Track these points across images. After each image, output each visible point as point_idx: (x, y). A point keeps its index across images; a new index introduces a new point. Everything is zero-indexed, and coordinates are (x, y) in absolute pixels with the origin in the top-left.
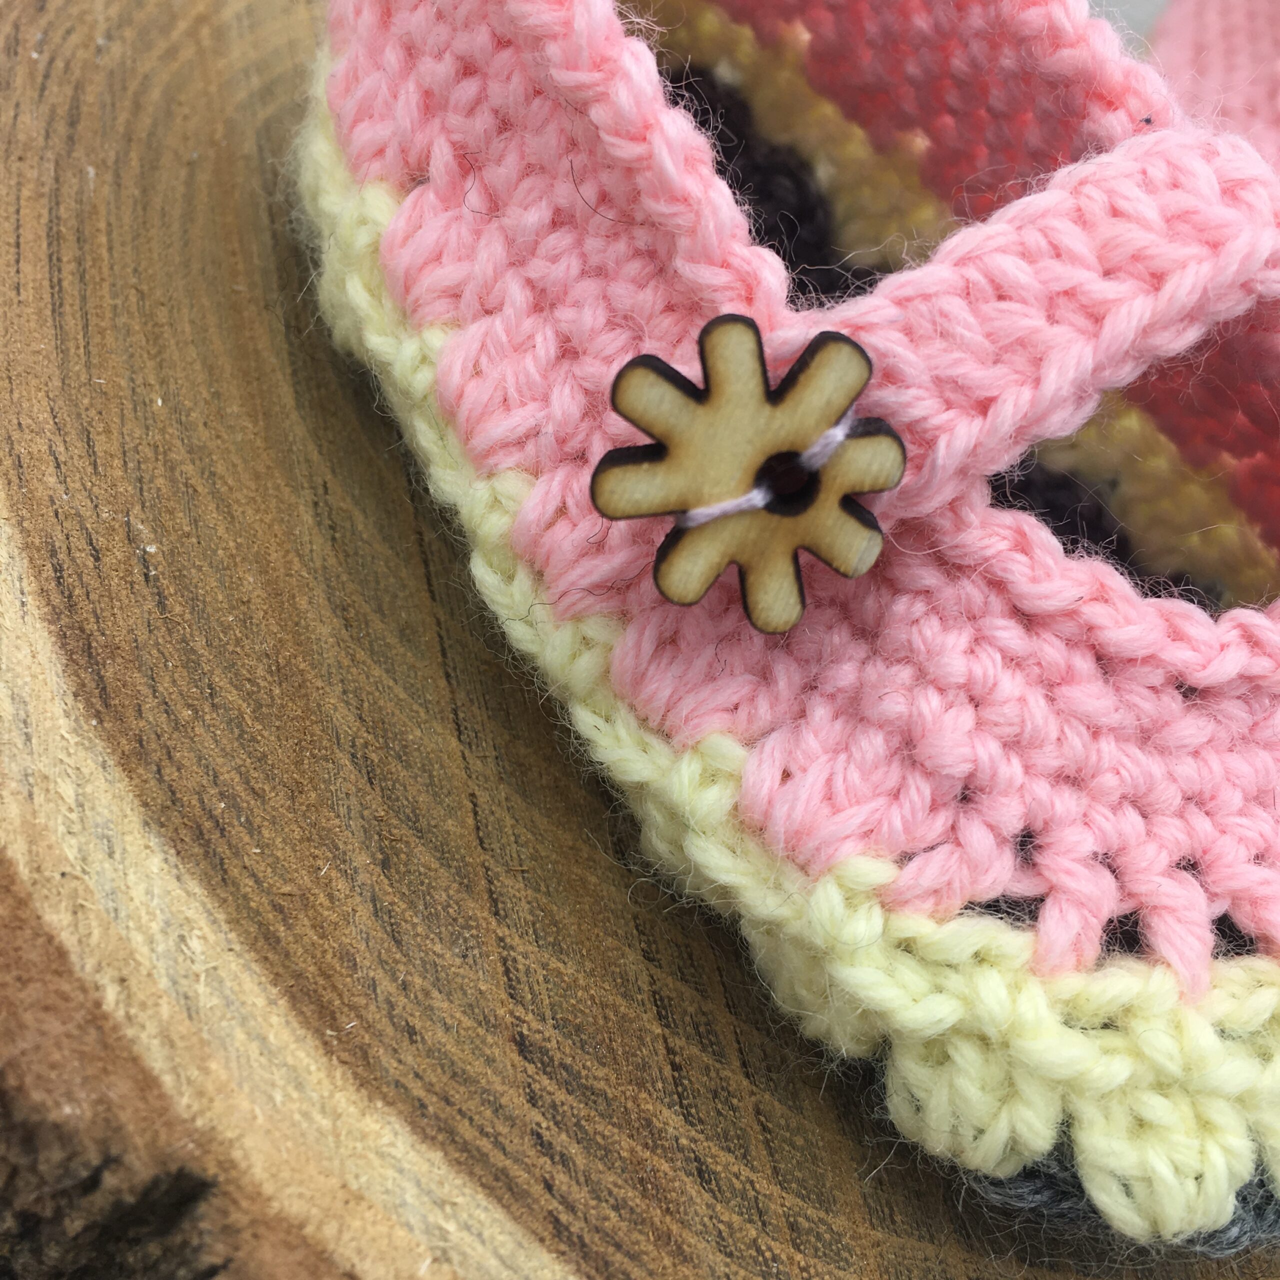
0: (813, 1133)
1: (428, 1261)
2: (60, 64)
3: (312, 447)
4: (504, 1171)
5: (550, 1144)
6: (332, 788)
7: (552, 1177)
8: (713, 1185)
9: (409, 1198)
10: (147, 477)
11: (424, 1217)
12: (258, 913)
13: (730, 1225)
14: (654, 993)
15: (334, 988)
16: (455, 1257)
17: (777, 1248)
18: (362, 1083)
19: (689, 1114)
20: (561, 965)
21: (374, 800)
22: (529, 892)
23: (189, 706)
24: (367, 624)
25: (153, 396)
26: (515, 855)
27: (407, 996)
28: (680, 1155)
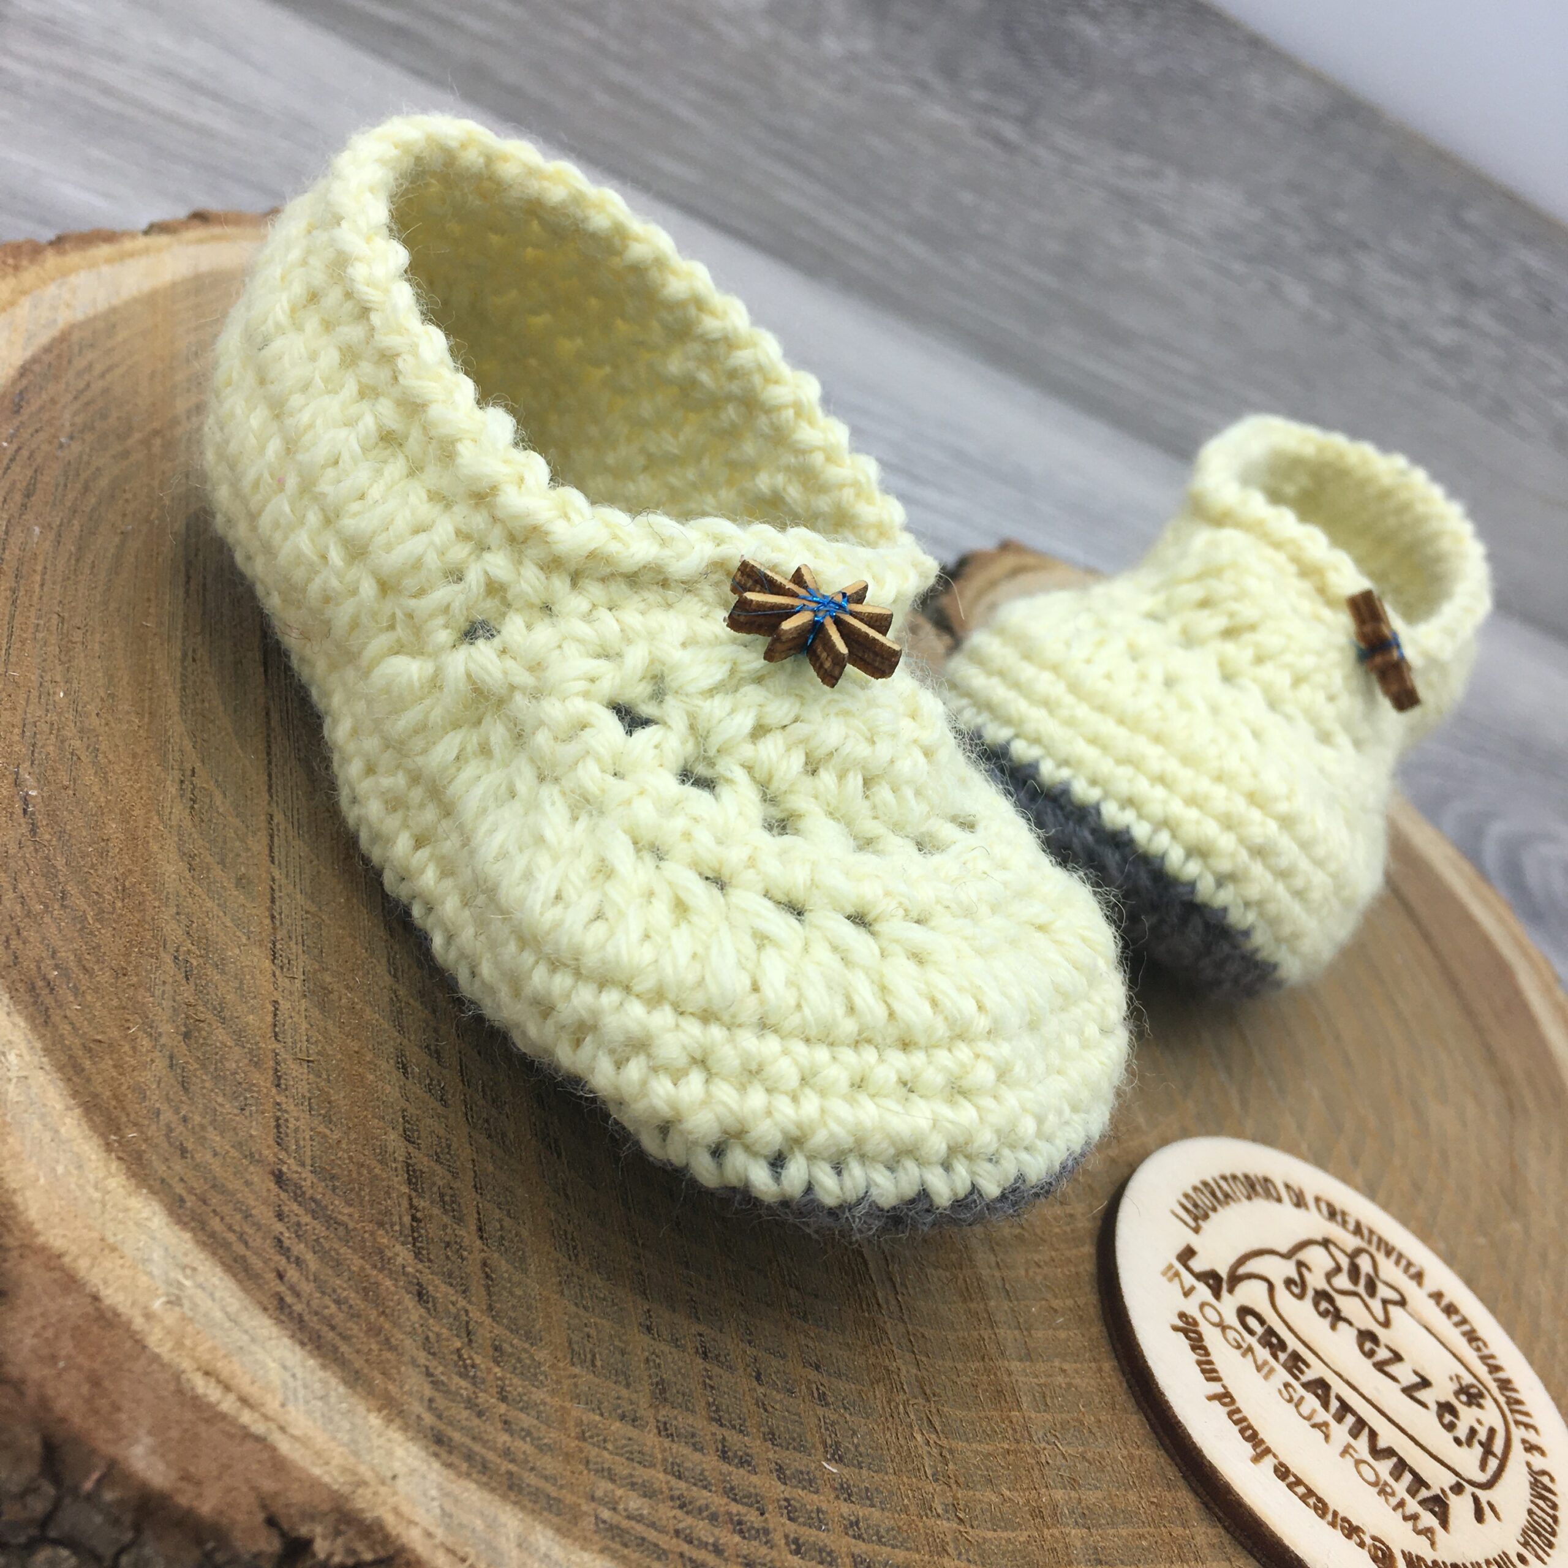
0: (533, 1290)
1: (164, 1299)
2: (25, 453)
3: (188, 744)
4: (244, 1258)
5: (288, 1249)
6: (152, 976)
7: (285, 1271)
8: (430, 1305)
9: (155, 1256)
10: (40, 744)
11: (166, 1274)
12: (70, 1049)
13: (438, 1335)
14: (408, 1165)
15: (123, 1109)
16: (186, 1303)
17: (478, 1360)
18: (132, 1174)
19: (420, 1253)
20: (328, 1132)
21: (187, 993)
22: (311, 1076)
23: (42, 903)
24: (208, 871)
25: (57, 690)
26: (304, 1049)
27: (186, 1127)
28: (403, 1278)
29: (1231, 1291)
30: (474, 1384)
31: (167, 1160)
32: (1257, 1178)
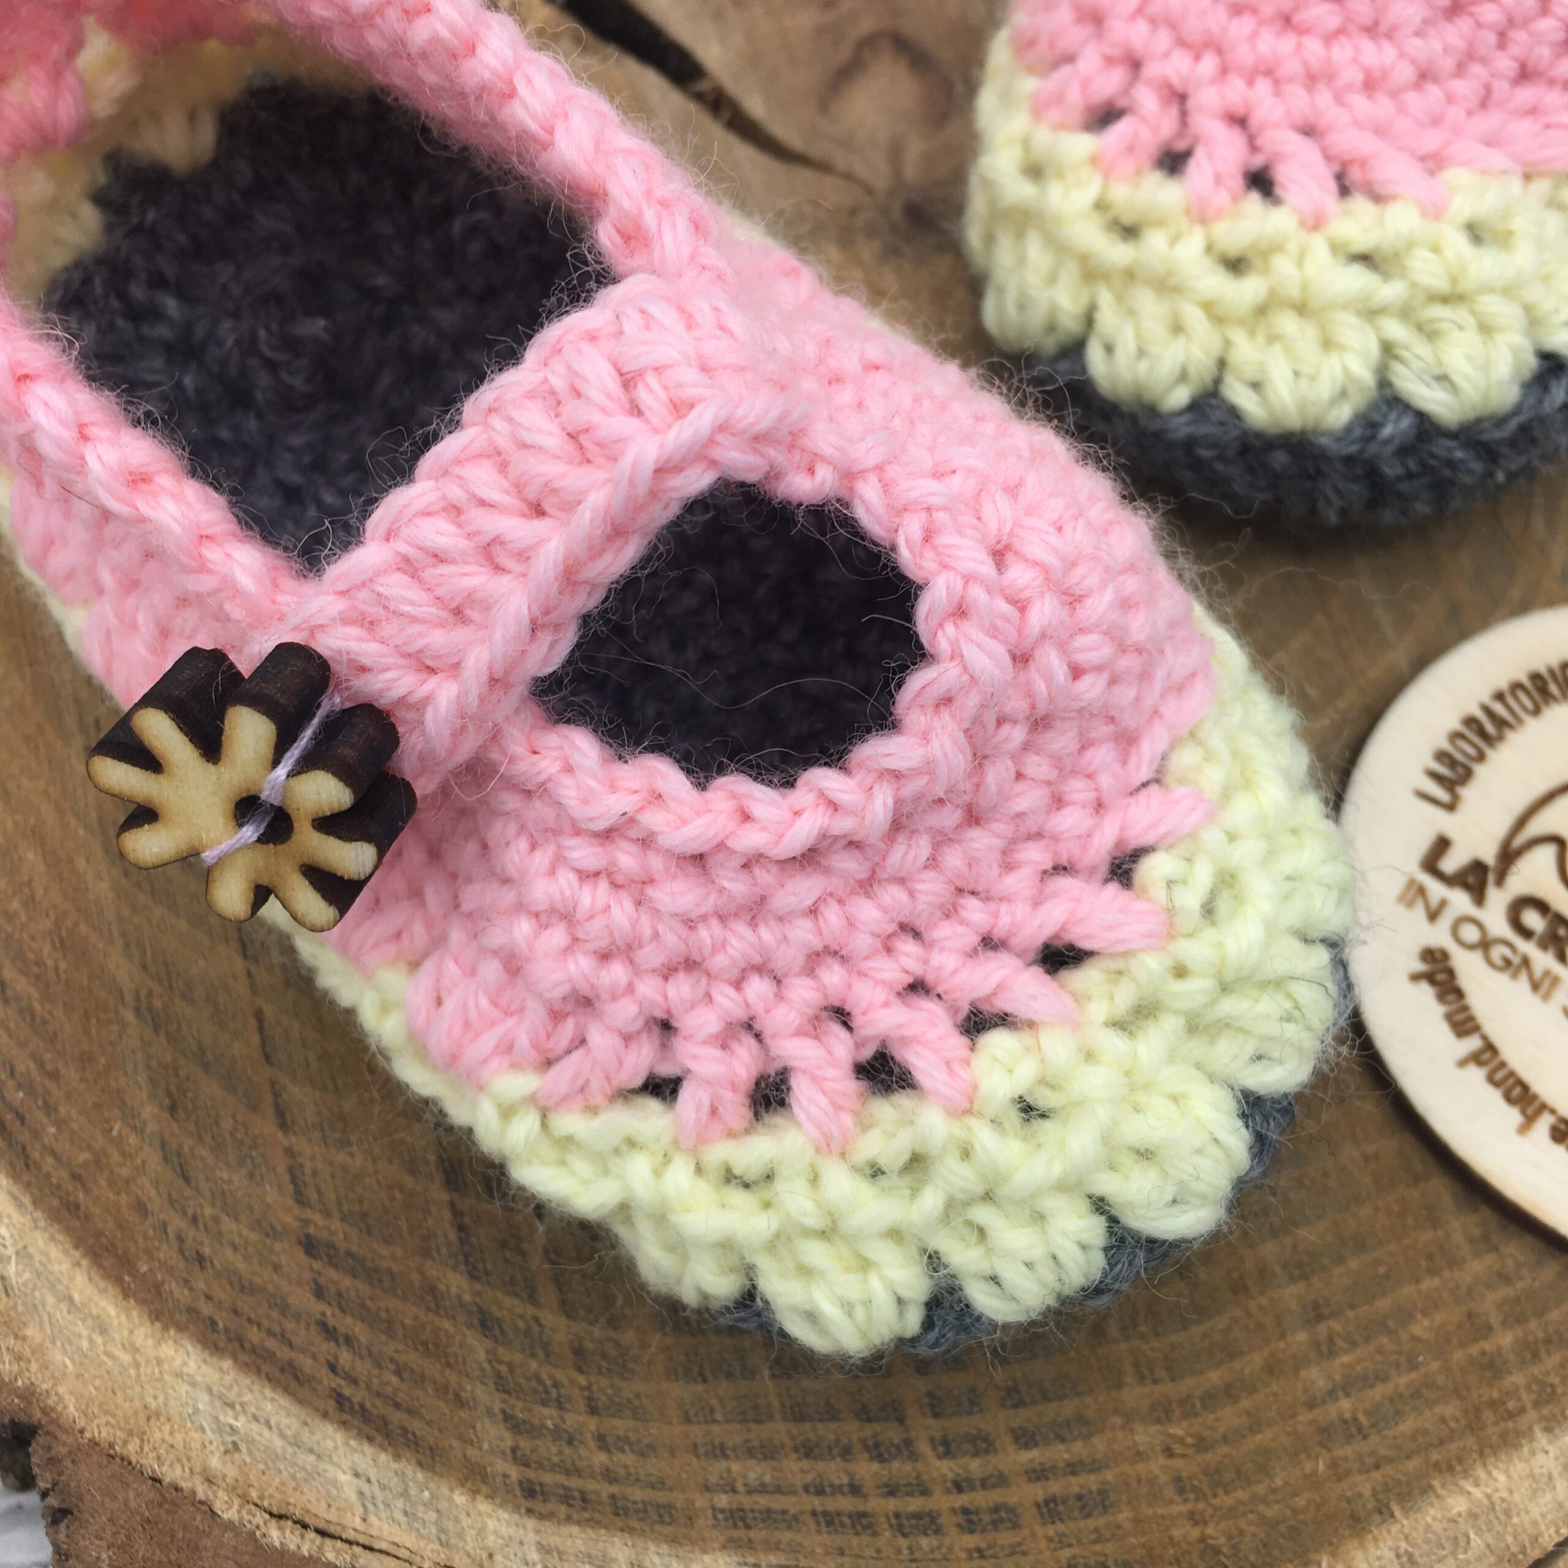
1: (220, 1454)
4: (291, 1364)
5: (335, 1329)
6: (119, 1048)
7: (336, 1358)
8: (496, 1332)
9: (202, 1406)
11: (216, 1419)
15: (129, 1237)
16: (244, 1446)
18: (156, 1317)
19: (474, 1270)
28: (461, 1311)
29: (1500, 881)
30: (559, 1407)
31: (186, 1281)
32: (1551, 671)
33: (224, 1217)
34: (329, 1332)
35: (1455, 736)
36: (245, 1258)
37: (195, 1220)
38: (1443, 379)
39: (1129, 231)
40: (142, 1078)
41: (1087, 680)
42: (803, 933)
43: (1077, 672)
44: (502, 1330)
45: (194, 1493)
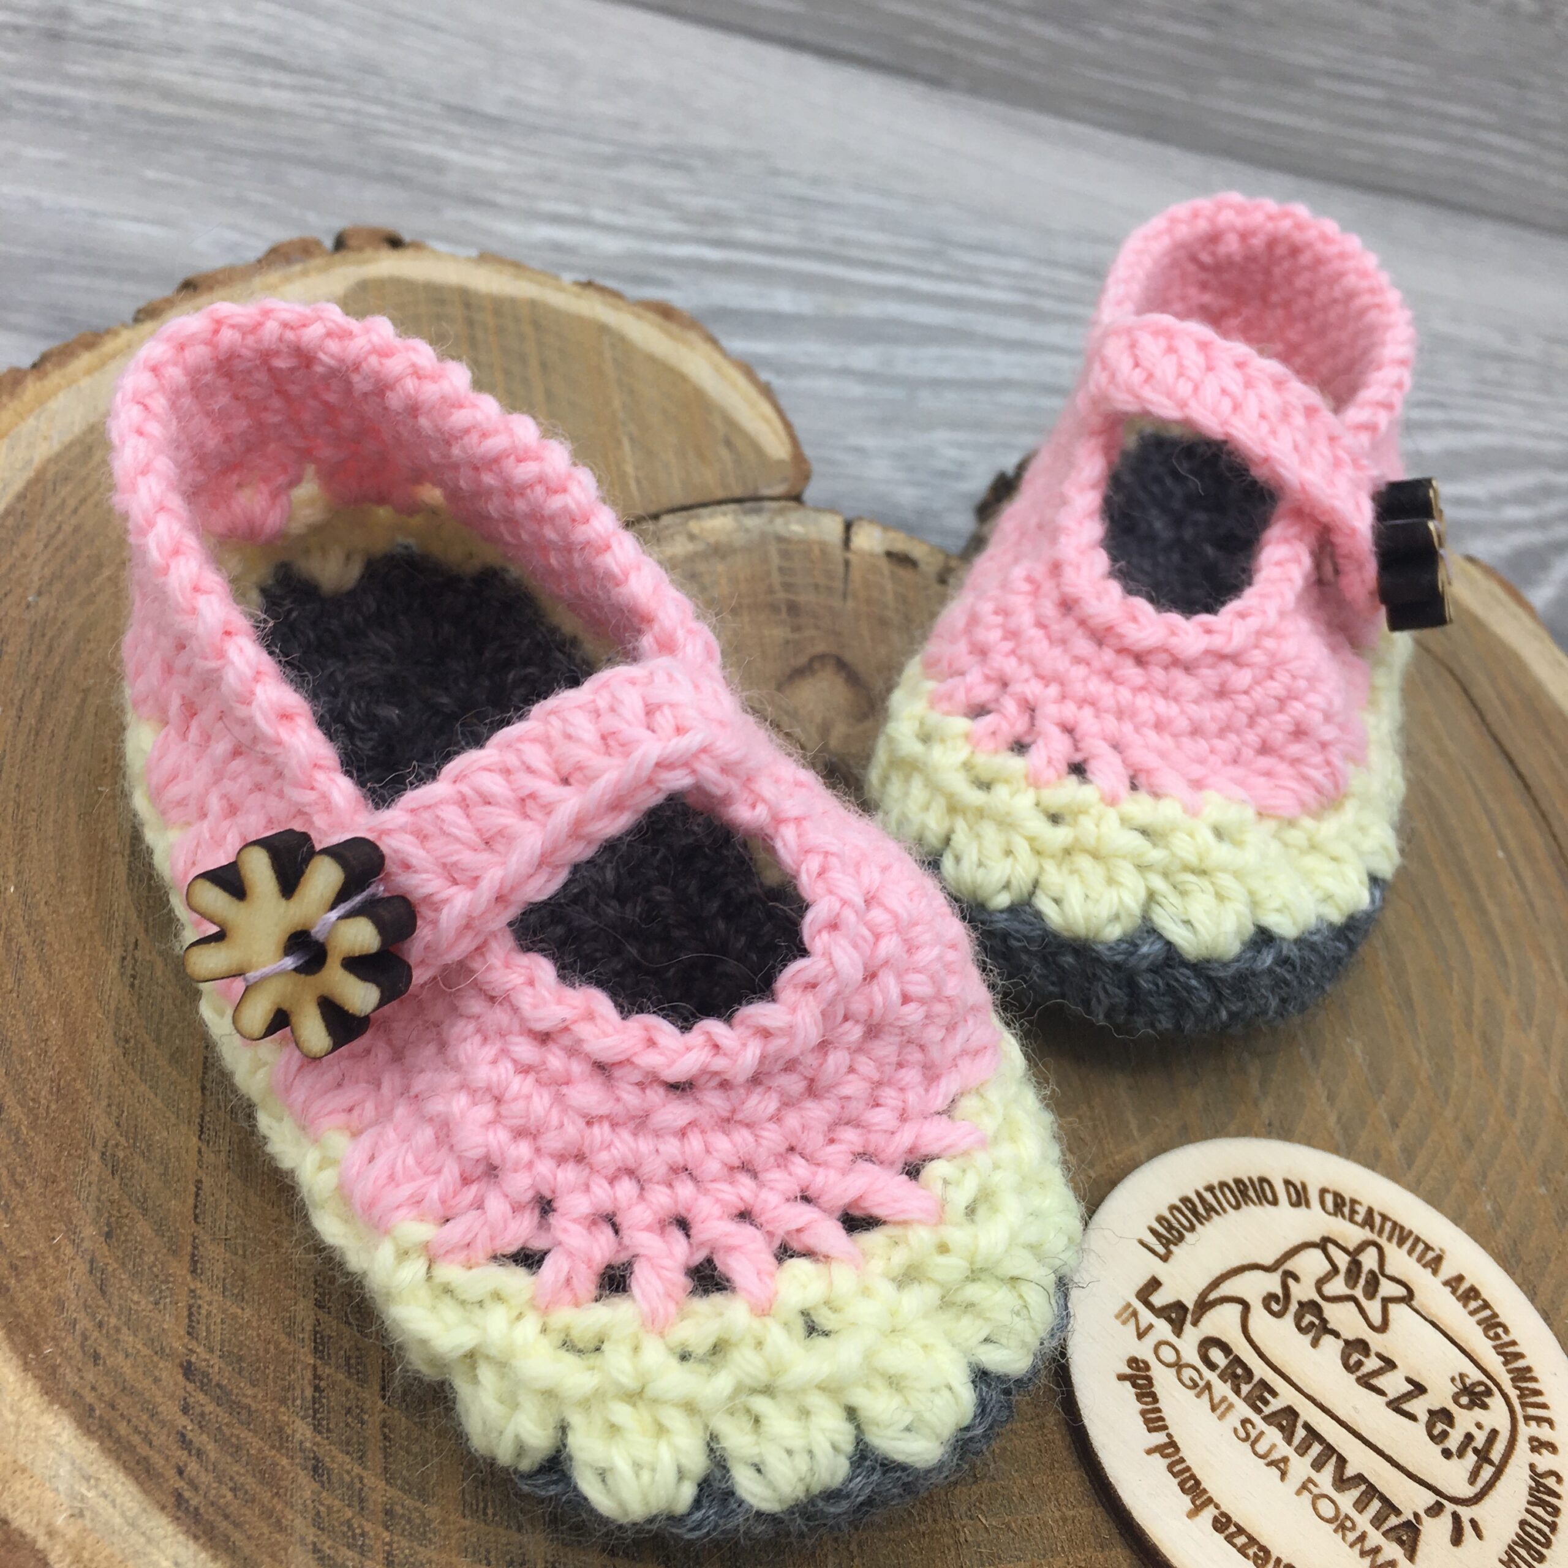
1: (67, 1514)
3: (132, 912)
4: (146, 1459)
5: (191, 1442)
6: (79, 1178)
7: (186, 1465)
8: (325, 1478)
9: (62, 1472)
11: (72, 1487)
13: (329, 1508)
14: (316, 1333)
15: (43, 1324)
16: (89, 1515)
17: (368, 1527)
18: (46, 1391)
19: (319, 1424)
20: (239, 1311)
21: (112, 1187)
22: (227, 1255)
24: (143, 1050)
25: (9, 885)
26: (223, 1227)
27: (100, 1331)
28: (299, 1454)
29: (1195, 1323)
30: (362, 1554)
31: (80, 1370)
32: (1251, 1180)
33: (124, 1330)
34: (184, 1441)
35: (1173, 1208)
36: (133, 1366)
37: (100, 1325)
38: (1187, 923)
39: (985, 785)
40: (91, 1206)
41: (912, 1006)
42: (671, 1148)
43: (906, 999)
44: (329, 1479)
45: (35, 1542)
